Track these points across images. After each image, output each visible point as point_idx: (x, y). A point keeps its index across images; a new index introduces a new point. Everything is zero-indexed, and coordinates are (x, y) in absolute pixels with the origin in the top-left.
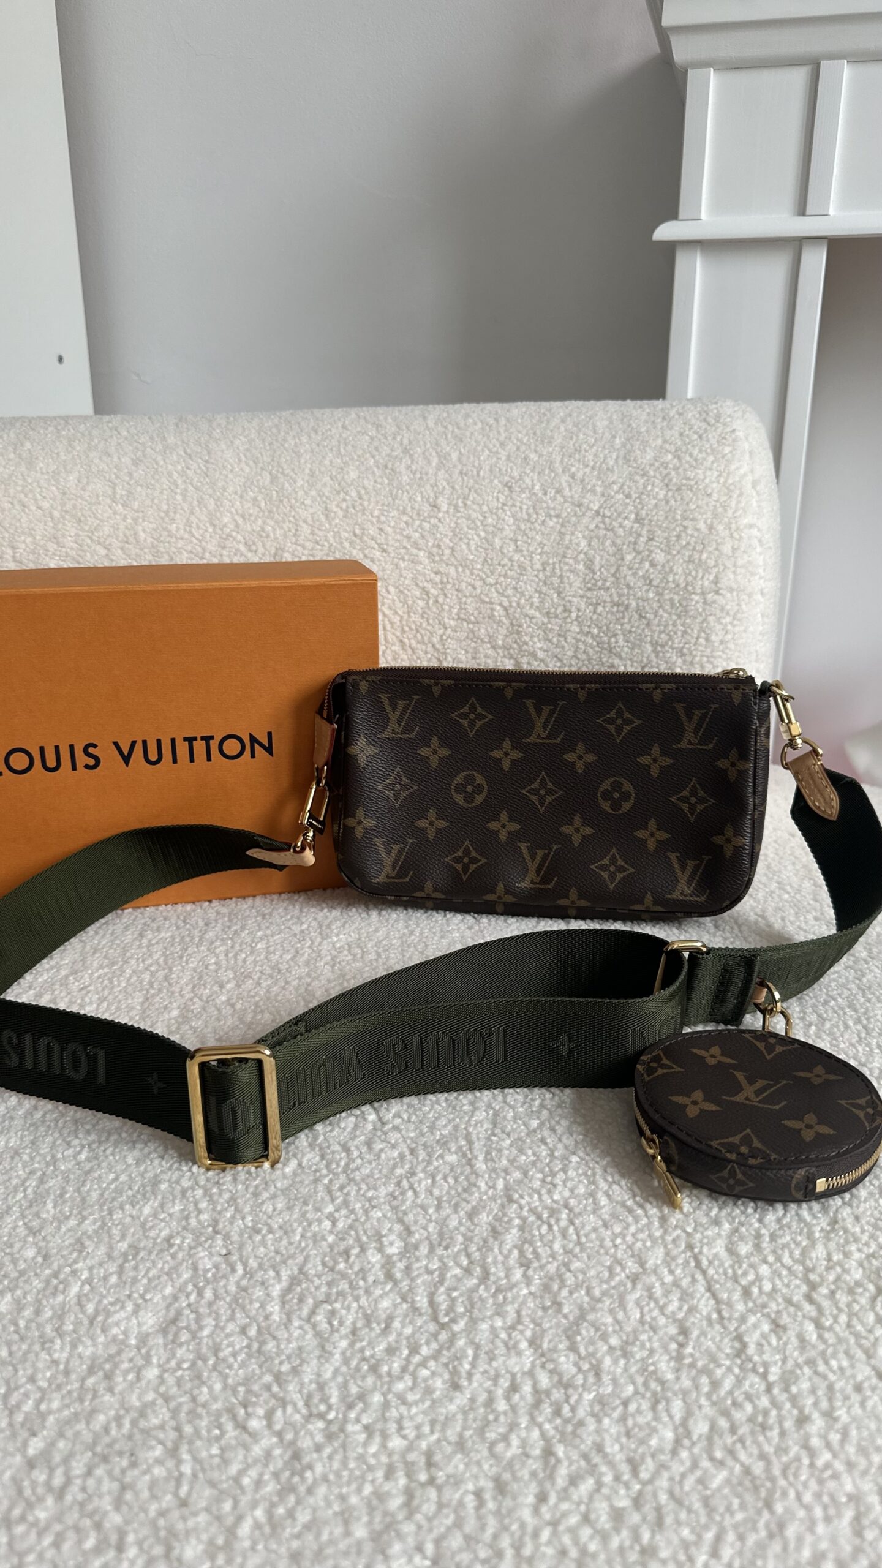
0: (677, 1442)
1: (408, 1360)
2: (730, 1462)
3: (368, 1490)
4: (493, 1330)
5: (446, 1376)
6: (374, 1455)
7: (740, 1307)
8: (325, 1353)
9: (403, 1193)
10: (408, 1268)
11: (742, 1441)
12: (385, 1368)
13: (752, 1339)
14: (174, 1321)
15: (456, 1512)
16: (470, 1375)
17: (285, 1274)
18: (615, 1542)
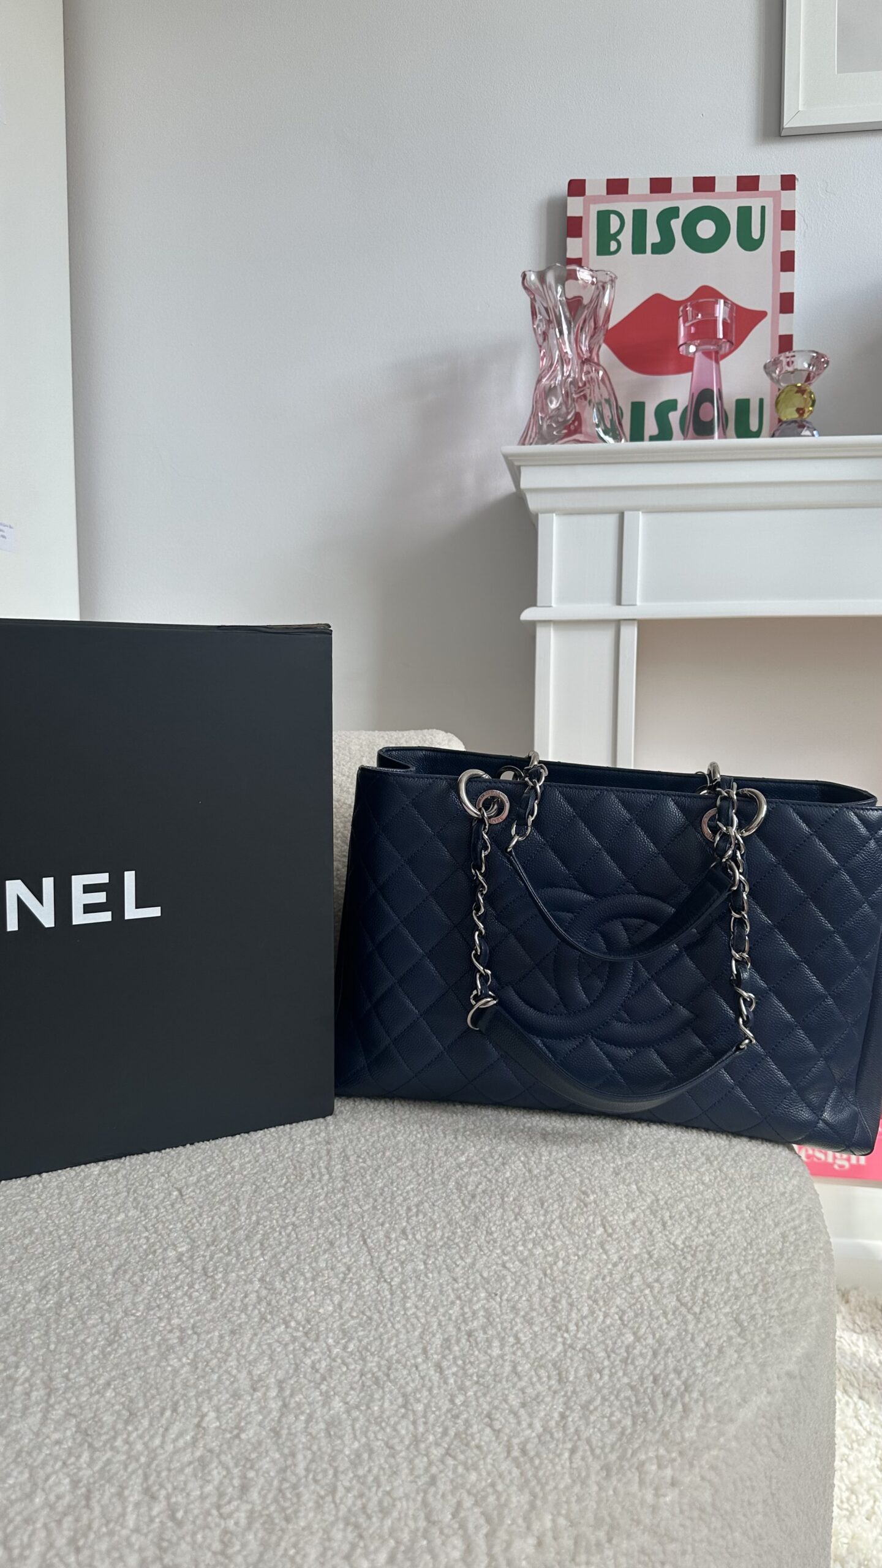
0: (335, 1311)
1: (187, 1291)
2: (361, 1316)
3: (158, 1338)
4: (238, 1276)
5: (209, 1295)
6: (164, 1327)
7: (383, 1258)
8: (136, 1291)
9: (193, 1225)
10: (191, 1257)
11: (369, 1308)
12: (174, 1295)
13: (387, 1269)
14: (45, 1287)
15: (208, 1342)
16: (222, 1294)
17: (116, 1263)
18: (291, 1348)
